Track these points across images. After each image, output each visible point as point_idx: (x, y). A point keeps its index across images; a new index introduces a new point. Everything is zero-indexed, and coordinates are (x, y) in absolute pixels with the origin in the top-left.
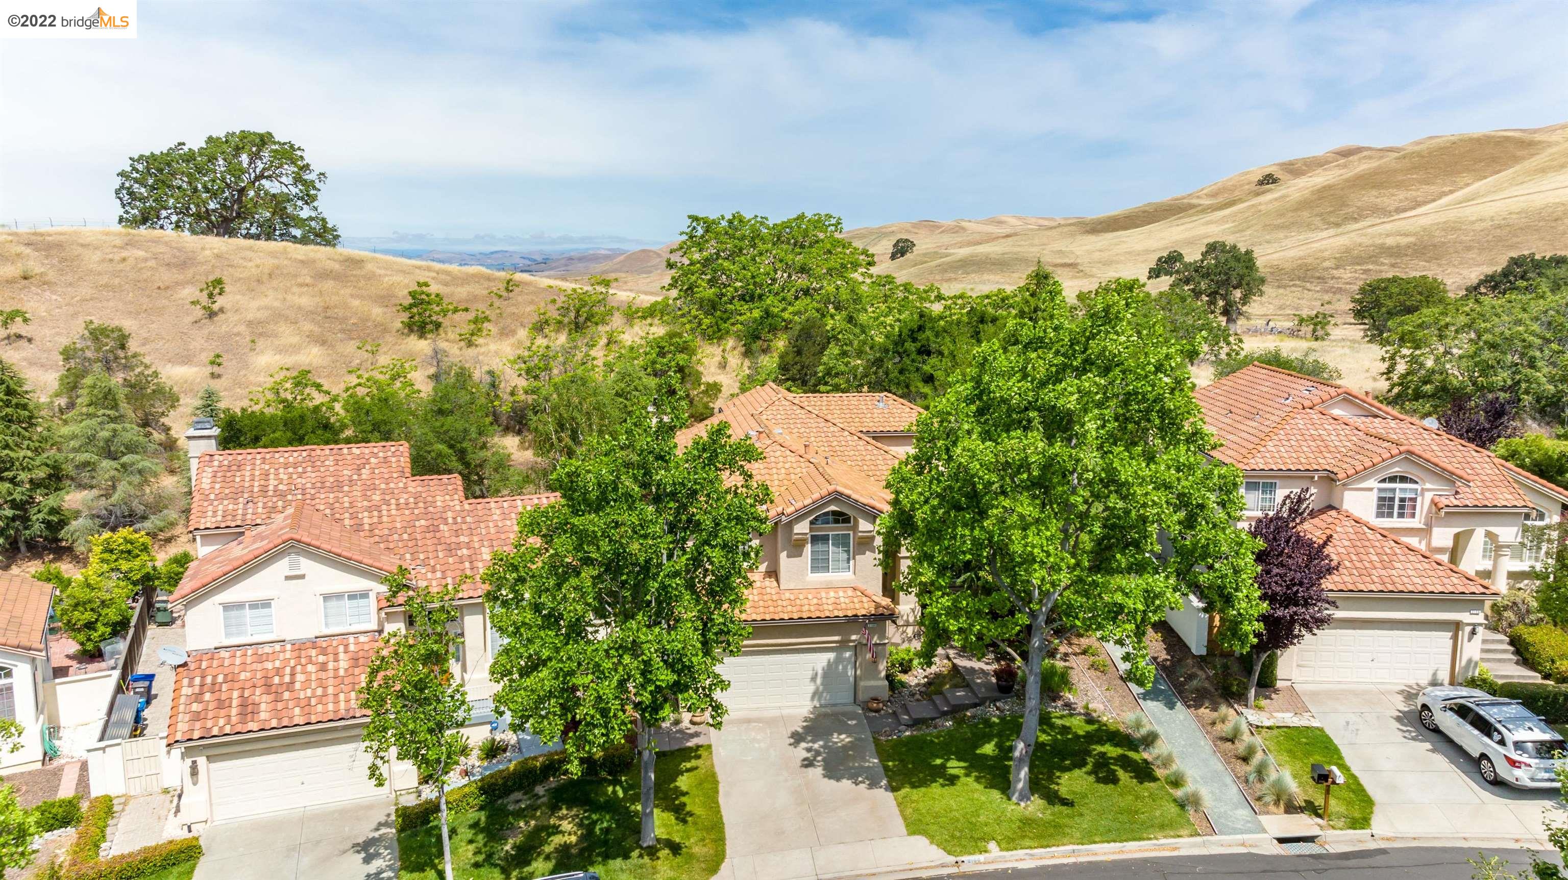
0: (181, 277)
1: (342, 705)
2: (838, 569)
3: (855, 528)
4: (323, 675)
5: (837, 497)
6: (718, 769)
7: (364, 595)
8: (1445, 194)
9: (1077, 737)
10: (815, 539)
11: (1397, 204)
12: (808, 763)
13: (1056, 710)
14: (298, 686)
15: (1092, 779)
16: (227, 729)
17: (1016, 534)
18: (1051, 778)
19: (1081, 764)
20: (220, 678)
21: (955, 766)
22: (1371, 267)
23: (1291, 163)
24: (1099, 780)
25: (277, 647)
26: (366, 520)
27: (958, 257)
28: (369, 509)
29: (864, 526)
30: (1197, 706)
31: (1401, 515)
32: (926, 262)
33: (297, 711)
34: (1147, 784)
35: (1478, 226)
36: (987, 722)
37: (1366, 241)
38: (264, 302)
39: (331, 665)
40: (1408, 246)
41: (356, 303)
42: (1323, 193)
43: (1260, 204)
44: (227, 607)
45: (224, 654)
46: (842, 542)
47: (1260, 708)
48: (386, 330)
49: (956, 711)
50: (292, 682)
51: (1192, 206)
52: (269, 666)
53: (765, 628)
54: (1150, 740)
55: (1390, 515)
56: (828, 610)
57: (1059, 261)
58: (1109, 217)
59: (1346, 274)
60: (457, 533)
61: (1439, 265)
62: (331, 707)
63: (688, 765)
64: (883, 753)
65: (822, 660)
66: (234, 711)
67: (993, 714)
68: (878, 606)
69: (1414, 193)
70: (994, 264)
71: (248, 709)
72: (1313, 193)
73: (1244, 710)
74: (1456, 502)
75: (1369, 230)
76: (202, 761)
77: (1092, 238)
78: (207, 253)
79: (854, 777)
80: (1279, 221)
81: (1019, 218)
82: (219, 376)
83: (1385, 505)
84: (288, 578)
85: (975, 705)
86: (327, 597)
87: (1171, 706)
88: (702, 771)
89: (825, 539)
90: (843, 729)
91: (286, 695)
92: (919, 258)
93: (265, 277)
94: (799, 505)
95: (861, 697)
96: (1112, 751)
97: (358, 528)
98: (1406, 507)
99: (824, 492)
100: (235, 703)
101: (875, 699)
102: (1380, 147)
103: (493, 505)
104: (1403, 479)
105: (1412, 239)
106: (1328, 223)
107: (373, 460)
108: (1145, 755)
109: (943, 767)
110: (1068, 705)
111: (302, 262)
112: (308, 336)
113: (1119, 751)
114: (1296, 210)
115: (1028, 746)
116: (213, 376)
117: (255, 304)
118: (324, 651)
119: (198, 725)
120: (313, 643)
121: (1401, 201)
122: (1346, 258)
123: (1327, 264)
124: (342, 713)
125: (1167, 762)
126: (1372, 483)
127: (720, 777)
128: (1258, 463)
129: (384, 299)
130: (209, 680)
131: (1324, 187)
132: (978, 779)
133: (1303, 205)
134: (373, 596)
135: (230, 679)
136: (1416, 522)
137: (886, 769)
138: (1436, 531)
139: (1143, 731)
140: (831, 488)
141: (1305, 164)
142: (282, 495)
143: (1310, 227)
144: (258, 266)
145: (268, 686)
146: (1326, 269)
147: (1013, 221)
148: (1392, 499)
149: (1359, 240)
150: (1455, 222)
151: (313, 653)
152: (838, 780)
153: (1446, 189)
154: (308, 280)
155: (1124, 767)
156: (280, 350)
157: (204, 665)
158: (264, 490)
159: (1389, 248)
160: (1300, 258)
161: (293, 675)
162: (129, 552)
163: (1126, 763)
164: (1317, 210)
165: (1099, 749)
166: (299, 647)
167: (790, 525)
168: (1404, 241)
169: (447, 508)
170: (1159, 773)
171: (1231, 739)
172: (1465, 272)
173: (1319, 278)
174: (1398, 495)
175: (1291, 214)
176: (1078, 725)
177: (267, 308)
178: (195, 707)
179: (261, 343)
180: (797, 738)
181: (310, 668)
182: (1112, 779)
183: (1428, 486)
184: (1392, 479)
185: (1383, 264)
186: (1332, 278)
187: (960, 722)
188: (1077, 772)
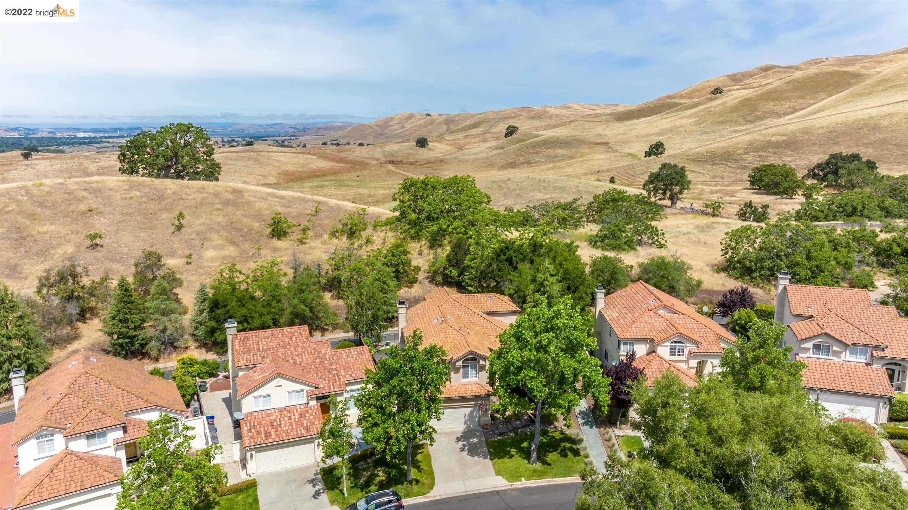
0: (160, 207)
1: (299, 432)
2: (473, 377)
3: (479, 362)
4: (290, 421)
5: (472, 353)
6: (430, 452)
7: (302, 391)
8: (811, 105)
9: (557, 440)
10: (464, 367)
11: (784, 110)
12: (462, 450)
13: (551, 429)
14: (283, 425)
15: (559, 455)
16: (262, 442)
17: (528, 382)
18: (545, 455)
19: (556, 450)
20: (256, 424)
21: (513, 451)
22: (763, 154)
23: (734, 75)
24: (562, 456)
25: (273, 411)
26: (298, 360)
27: (542, 138)
28: (298, 356)
29: (482, 362)
30: (600, 428)
31: (679, 355)
32: (524, 140)
33: (284, 435)
34: (577, 457)
35: (820, 131)
36: (526, 434)
37: (761, 138)
38: (202, 220)
39: (293, 417)
40: (783, 142)
41: (245, 220)
42: (745, 103)
43: (711, 107)
44: (256, 397)
45: (255, 414)
46: (474, 367)
47: (621, 429)
48: (261, 235)
49: (515, 430)
50: (281, 424)
51: (676, 105)
52: (271, 418)
53: (447, 400)
54: (581, 441)
55: (675, 355)
56: (469, 393)
57: (598, 141)
58: (629, 111)
59: (749, 158)
60: (331, 364)
61: (798, 154)
62: (295, 433)
63: (420, 451)
64: (489, 446)
65: (468, 411)
66: (263, 435)
67: (528, 430)
68: (489, 391)
69: (794, 104)
70: (562, 143)
71: (268, 435)
72: (739, 102)
73: (615, 429)
74: (697, 351)
75: (764, 132)
76: (254, 453)
77: (618, 125)
78: (169, 191)
79: (478, 455)
80: (721, 119)
81: (579, 105)
82: (190, 263)
83: (673, 352)
84: (276, 386)
85: (522, 427)
86: (290, 392)
87: (591, 427)
88: (425, 453)
89: (468, 366)
90: (475, 436)
91: (279, 429)
92: (521, 138)
93: (199, 205)
94: (458, 356)
95: (481, 424)
96: (568, 445)
97: (295, 363)
98: (680, 352)
99: (467, 351)
100: (263, 432)
101: (486, 425)
102: (785, 66)
103: (343, 352)
104: (679, 342)
105: (785, 138)
106: (747, 121)
107: (296, 334)
108: (578, 447)
109: (509, 451)
110: (555, 427)
111: (214, 194)
112: (226, 240)
113: (570, 445)
114: (730, 112)
115: (536, 445)
116: (188, 263)
117: (197, 222)
118: (289, 412)
119: (252, 441)
120: (285, 409)
121: (787, 109)
122: (751, 148)
123: (740, 151)
124: (300, 435)
125: (585, 449)
126: (668, 344)
127: (432, 455)
128: (628, 335)
129: (258, 217)
130: (252, 424)
131: (746, 99)
132: (520, 456)
133: (735, 109)
134: (305, 391)
135: (259, 423)
136: (684, 358)
137: (490, 452)
138: (691, 361)
139: (579, 438)
140: (470, 349)
141: (742, 75)
142: (265, 351)
143: (737, 123)
144: (194, 199)
145: (273, 426)
146: (739, 154)
147: (576, 107)
148: (675, 349)
149: (757, 138)
150: (808, 128)
151: (286, 412)
152: (473, 457)
153: (812, 102)
154: (219, 206)
155: (570, 451)
156: (216, 248)
157: (249, 418)
158: (258, 349)
159: (773, 143)
160: (726, 148)
161: (280, 421)
162: (191, 364)
163: (571, 449)
164: (742, 113)
165: (564, 444)
166: (281, 410)
167: (455, 363)
168: (781, 139)
169: (326, 354)
170: (582, 453)
171: (609, 440)
172: (811, 158)
173: (735, 160)
174: (677, 348)
175: (727, 115)
176: (557, 435)
177: (204, 224)
178: (250, 434)
179: (206, 245)
180: (458, 440)
181: (286, 419)
182: (566, 456)
183: (688, 345)
184: (675, 342)
185: (769, 152)
186: (742, 160)
187: (516, 434)
188: (554, 453)
